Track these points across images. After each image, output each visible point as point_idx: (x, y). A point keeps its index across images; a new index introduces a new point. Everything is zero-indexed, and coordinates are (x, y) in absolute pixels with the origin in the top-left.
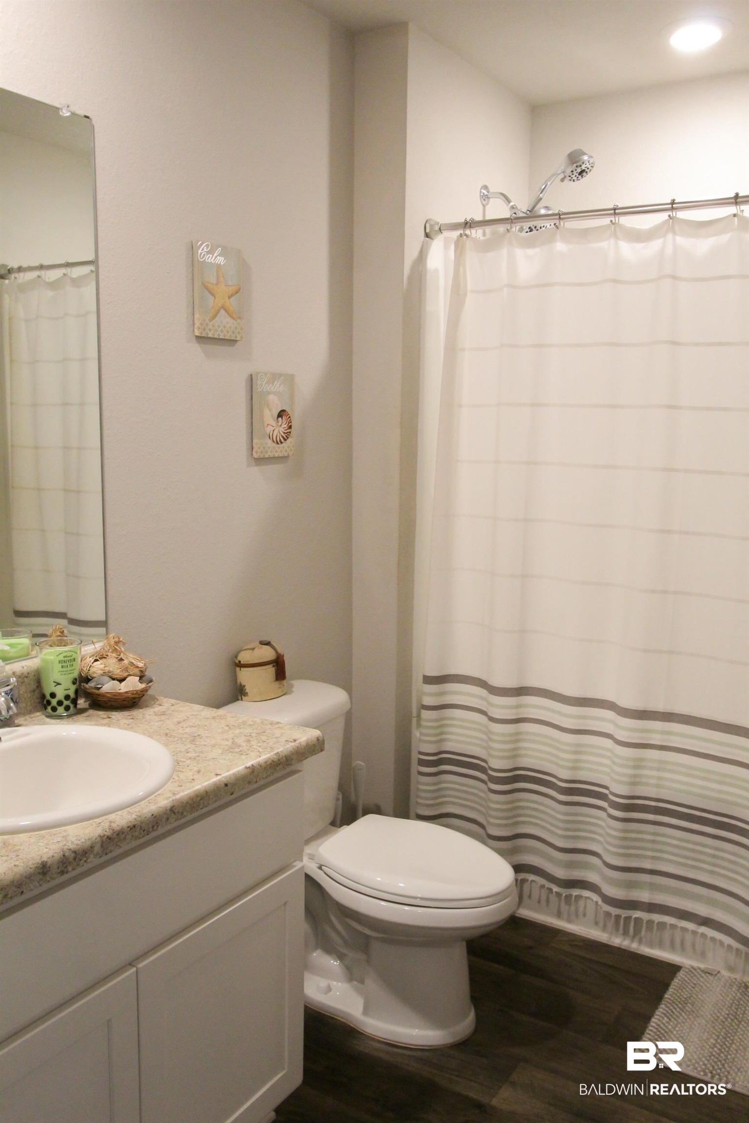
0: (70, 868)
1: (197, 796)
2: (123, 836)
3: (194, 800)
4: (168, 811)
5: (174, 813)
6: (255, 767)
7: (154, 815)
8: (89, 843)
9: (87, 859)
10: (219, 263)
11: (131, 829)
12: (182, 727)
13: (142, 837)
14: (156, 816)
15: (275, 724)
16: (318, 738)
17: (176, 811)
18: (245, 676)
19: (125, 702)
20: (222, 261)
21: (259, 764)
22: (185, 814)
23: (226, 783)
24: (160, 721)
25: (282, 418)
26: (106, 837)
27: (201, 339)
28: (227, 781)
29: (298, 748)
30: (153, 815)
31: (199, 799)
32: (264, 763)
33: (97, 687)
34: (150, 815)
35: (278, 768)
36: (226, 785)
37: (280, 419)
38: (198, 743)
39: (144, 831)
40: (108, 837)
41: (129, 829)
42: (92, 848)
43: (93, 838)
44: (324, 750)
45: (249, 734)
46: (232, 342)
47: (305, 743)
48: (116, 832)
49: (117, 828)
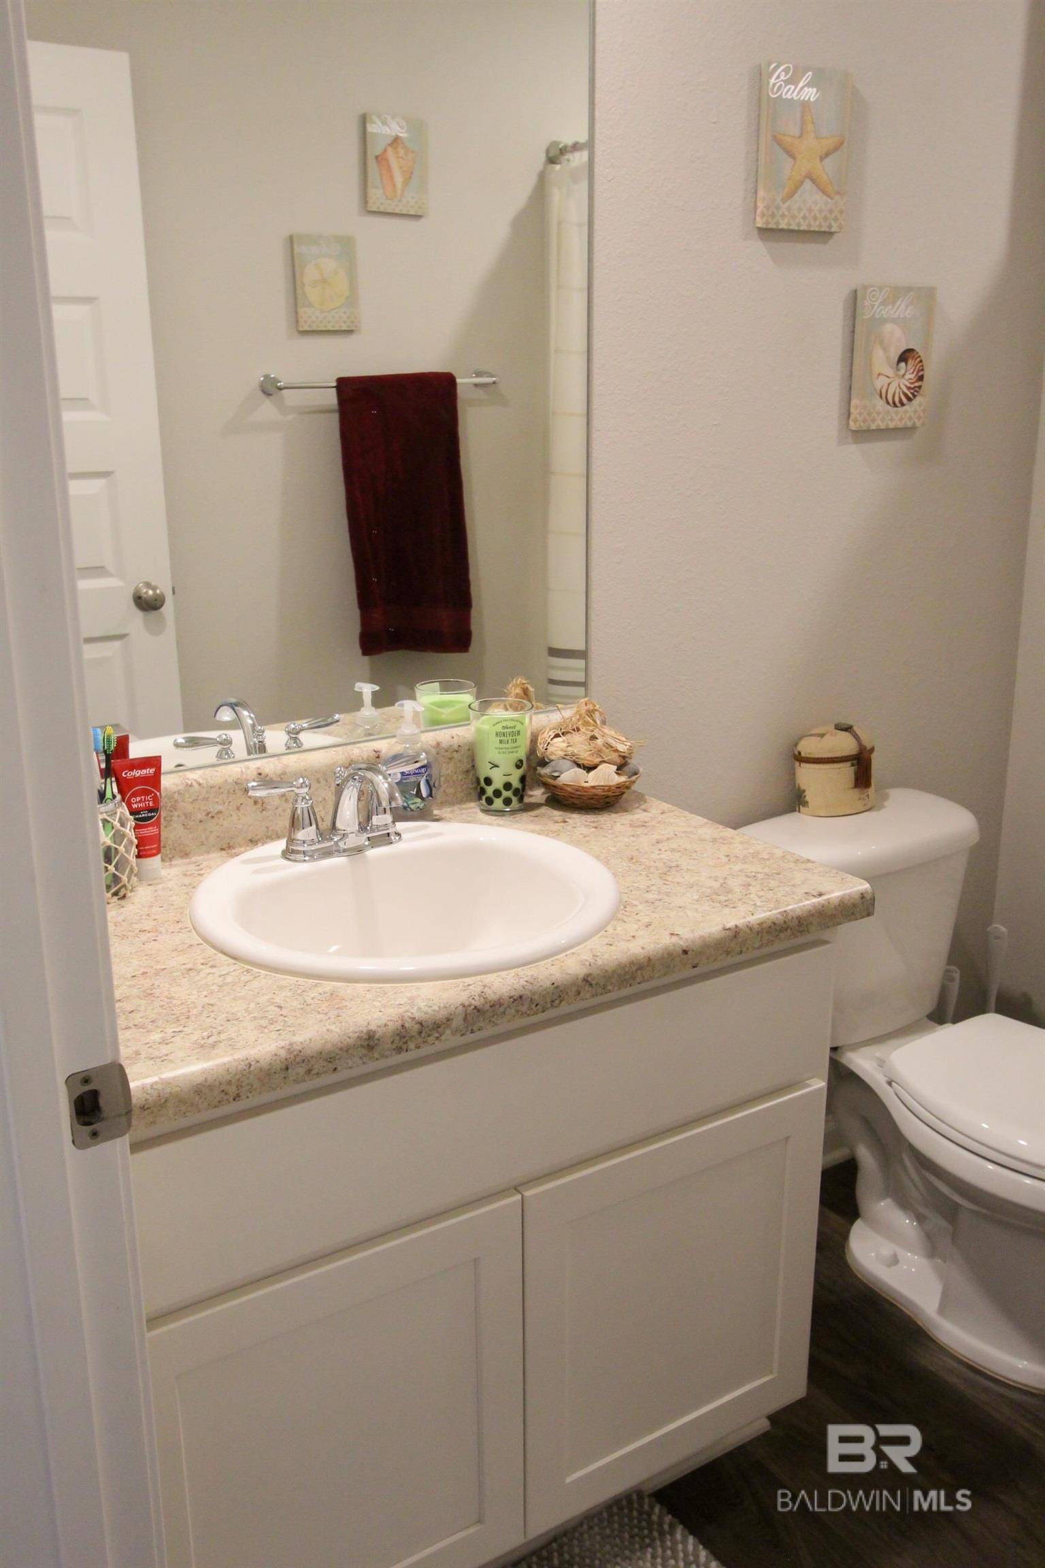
0: (412, 1045)
1: (632, 963)
2: (502, 1009)
3: (627, 969)
4: (580, 980)
5: (591, 985)
6: (741, 930)
7: (555, 985)
8: (443, 1014)
9: (441, 1036)
10: (806, 99)
11: (515, 1000)
12: (660, 850)
13: (533, 1015)
14: (557, 987)
15: (802, 862)
16: (862, 894)
17: (594, 983)
18: (807, 776)
19: (592, 801)
20: (813, 96)
21: (747, 926)
22: (610, 987)
23: (685, 948)
24: (633, 836)
25: (906, 364)
26: (472, 1007)
27: (767, 233)
28: (687, 946)
29: (823, 906)
30: (553, 984)
31: (634, 968)
32: (758, 924)
33: (553, 776)
34: (548, 984)
35: (782, 935)
36: (685, 952)
37: (903, 365)
38: (670, 878)
39: (537, 1005)
40: (476, 1007)
41: (512, 1000)
42: (448, 1020)
43: (452, 1006)
44: (873, 914)
45: (754, 874)
46: (824, 235)
47: (838, 900)
48: (490, 1001)
49: (492, 996)
